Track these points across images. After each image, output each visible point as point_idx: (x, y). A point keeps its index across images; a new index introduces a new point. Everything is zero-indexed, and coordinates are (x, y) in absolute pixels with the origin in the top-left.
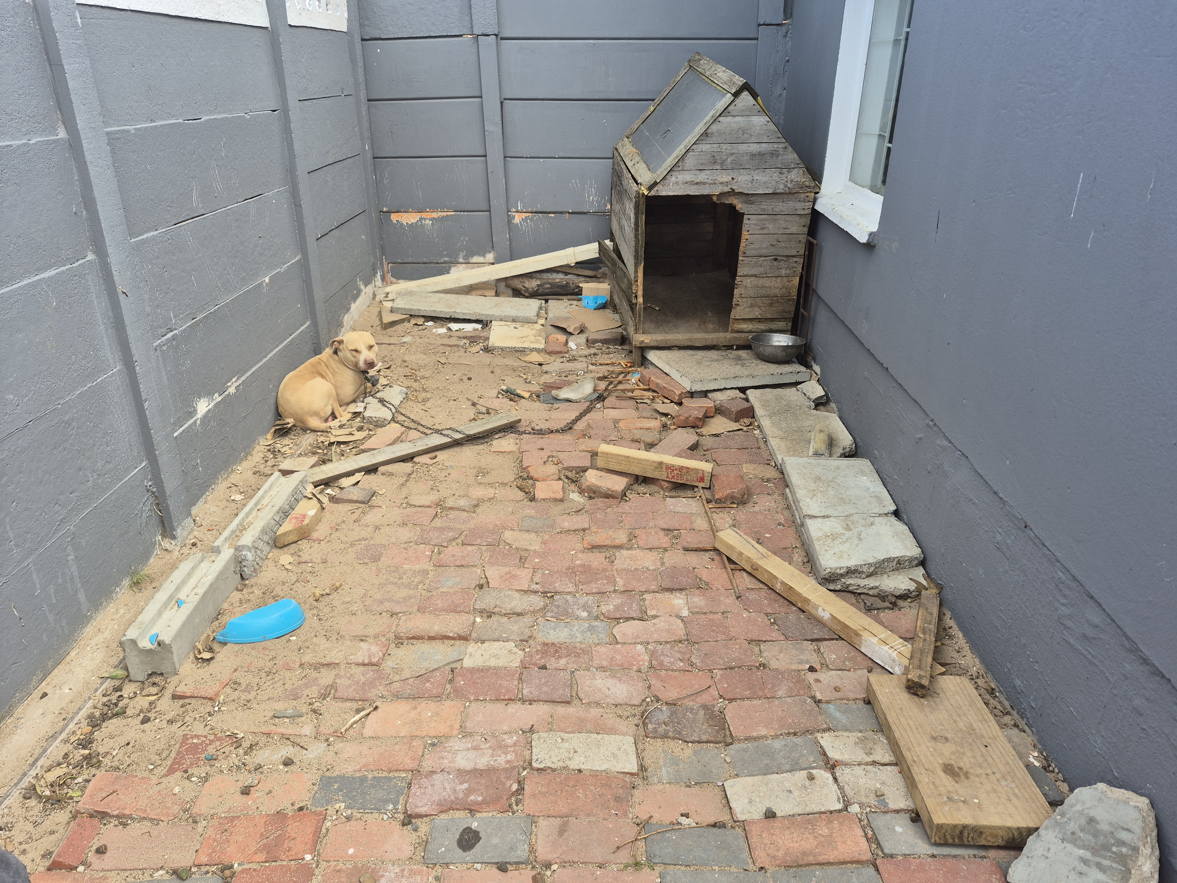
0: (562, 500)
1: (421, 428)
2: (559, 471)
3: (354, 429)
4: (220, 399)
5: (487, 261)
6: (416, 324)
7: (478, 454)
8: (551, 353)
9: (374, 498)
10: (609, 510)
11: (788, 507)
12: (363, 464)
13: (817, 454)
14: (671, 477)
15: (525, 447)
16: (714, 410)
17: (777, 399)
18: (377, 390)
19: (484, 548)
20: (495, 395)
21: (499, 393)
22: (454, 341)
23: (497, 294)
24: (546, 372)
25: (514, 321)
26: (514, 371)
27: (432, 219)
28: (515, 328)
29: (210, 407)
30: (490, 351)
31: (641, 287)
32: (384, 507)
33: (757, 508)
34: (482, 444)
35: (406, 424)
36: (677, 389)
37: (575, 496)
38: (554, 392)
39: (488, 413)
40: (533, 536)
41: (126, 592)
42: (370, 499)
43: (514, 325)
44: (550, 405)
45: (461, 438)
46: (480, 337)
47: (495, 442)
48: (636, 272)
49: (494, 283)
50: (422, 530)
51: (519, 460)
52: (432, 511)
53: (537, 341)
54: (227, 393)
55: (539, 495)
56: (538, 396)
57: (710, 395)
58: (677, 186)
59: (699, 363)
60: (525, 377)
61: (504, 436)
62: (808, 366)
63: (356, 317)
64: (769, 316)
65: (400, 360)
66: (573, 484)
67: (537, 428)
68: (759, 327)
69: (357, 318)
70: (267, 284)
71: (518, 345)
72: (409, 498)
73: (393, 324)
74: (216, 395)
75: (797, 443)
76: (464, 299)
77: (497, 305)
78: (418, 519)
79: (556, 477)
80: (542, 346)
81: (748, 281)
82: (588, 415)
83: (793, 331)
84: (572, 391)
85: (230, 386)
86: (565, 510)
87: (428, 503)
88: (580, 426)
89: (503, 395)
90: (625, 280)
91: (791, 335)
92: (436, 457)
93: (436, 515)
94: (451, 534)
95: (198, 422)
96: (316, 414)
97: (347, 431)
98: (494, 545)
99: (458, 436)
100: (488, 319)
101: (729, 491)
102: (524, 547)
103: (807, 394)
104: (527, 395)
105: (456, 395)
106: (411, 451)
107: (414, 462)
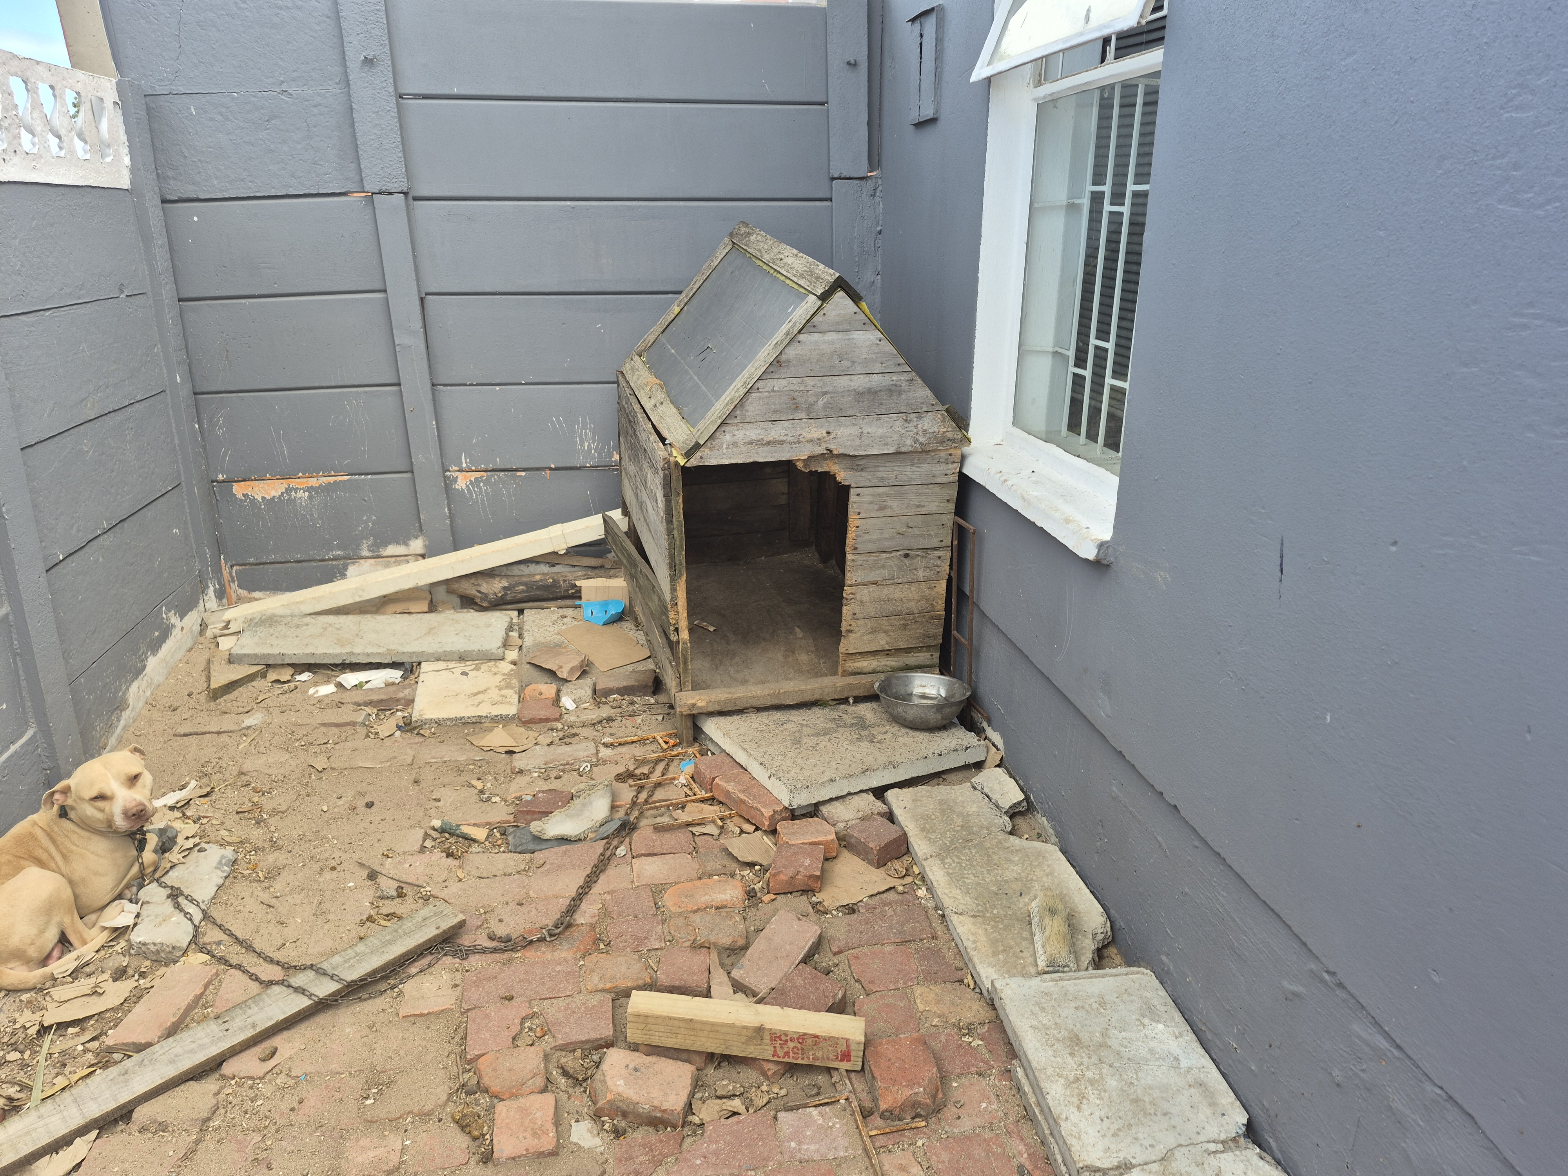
0: (554, 1153)
2: (546, 1056)
5: (411, 551)
6: (278, 681)
7: (370, 1028)
8: (528, 723)
11: (1028, 1117)
13: (1054, 968)
14: (780, 1054)
15: (474, 996)
16: (837, 844)
17: (943, 812)
20: (418, 845)
21: (427, 835)
22: (346, 714)
23: (432, 609)
24: (521, 772)
25: (461, 659)
26: (460, 772)
27: (309, 489)
28: (464, 674)
30: (415, 728)
31: (683, 616)
33: (966, 1125)
34: (379, 996)
35: (221, 951)
36: (765, 805)
37: (583, 1133)
38: (535, 826)
39: (401, 896)
43: (460, 667)
44: (528, 856)
45: (333, 994)
46: (398, 700)
47: (409, 986)
48: (674, 588)
49: (426, 591)
51: (461, 1032)
55: (504, 1145)
56: (504, 835)
57: (825, 810)
58: (735, 449)
59: (797, 742)
60: (479, 785)
61: (430, 965)
62: (979, 732)
64: (902, 645)
66: (579, 1090)
67: (501, 931)
68: (888, 663)
75: (1006, 928)
76: (370, 623)
77: (430, 631)
79: (540, 1082)
80: (511, 710)
81: (864, 593)
82: (602, 877)
83: (945, 667)
84: (570, 817)
88: (587, 911)
89: (434, 840)
91: (942, 674)
92: (274, 1052)
100: (414, 659)
101: (907, 1092)
103: (994, 797)
104: (480, 834)
105: (337, 855)
106: (214, 1051)
107: (224, 1077)
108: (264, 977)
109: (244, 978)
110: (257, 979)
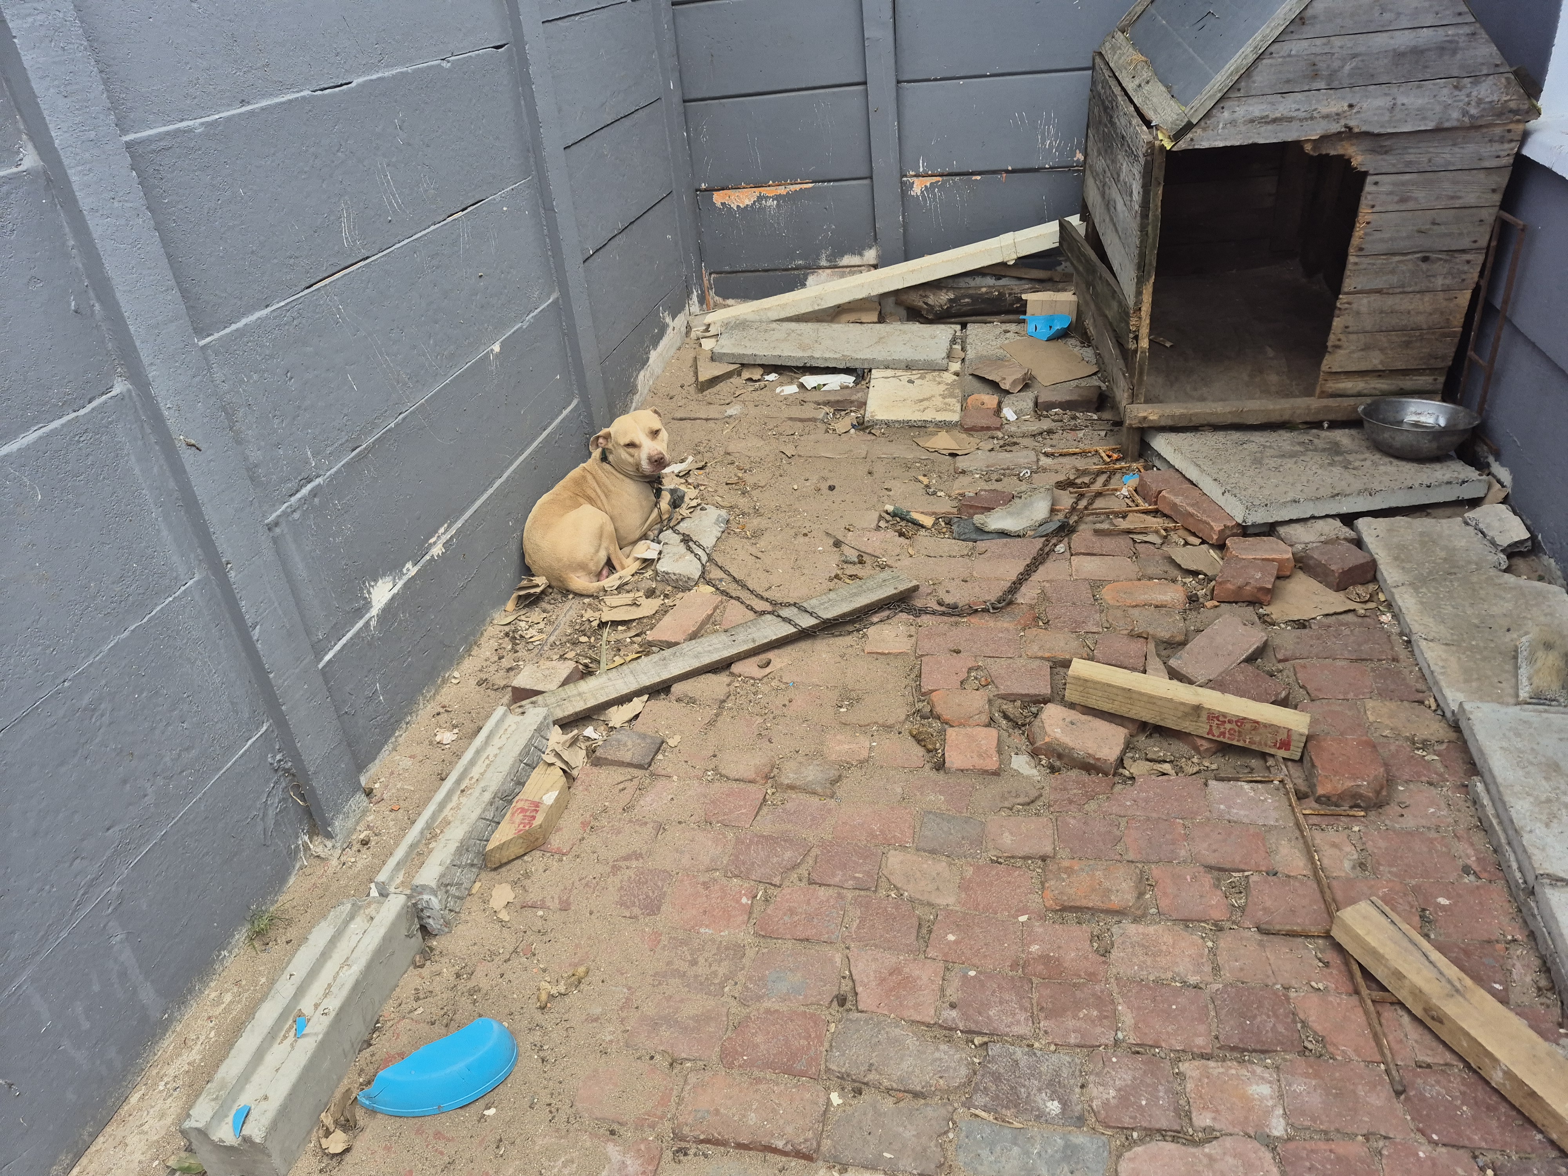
0: (996, 774)
1: (745, 595)
2: (990, 701)
3: (641, 594)
4: (414, 571)
5: (865, 262)
6: (750, 380)
7: (841, 657)
8: (970, 430)
9: (660, 756)
12: (647, 680)
13: (1540, 698)
14: (1217, 733)
15: (925, 645)
16: (1292, 563)
17: (1421, 541)
18: (680, 517)
19: (849, 896)
20: (874, 524)
21: (881, 517)
23: (881, 320)
24: (963, 472)
25: (908, 367)
26: (908, 467)
27: (777, 197)
28: (911, 381)
29: (395, 590)
30: (867, 428)
31: (1146, 322)
32: (675, 778)
33: (1409, 821)
34: (850, 634)
35: (723, 586)
36: (1215, 520)
37: (1021, 763)
38: (978, 519)
39: (861, 562)
40: (942, 865)
41: (242, 953)
42: (652, 759)
44: (970, 544)
45: (812, 627)
46: (852, 402)
47: (872, 632)
48: (1139, 293)
49: (877, 299)
50: (739, 841)
51: (916, 672)
52: (756, 793)
53: (947, 408)
54: (427, 557)
55: (954, 759)
56: (949, 523)
57: (1282, 530)
59: (1257, 461)
60: (926, 481)
61: (889, 618)
62: (1483, 468)
63: (658, 371)
64: (1399, 365)
65: (721, 451)
66: (1018, 731)
68: (1381, 386)
69: (660, 371)
70: (498, 354)
71: (915, 416)
72: (720, 755)
73: (714, 381)
74: (409, 565)
75: (1487, 660)
76: (827, 330)
77: (882, 340)
78: (731, 812)
79: (984, 718)
80: (954, 417)
81: (1362, 303)
84: (1011, 514)
85: (435, 543)
86: (1003, 798)
87: (750, 775)
88: (1027, 595)
90: (1115, 305)
92: (768, 663)
93: (764, 800)
94: (788, 854)
95: (373, 623)
97: (626, 598)
98: (868, 889)
99: (807, 622)
100: (866, 365)
101: (1349, 784)
102: (926, 897)
103: (1489, 533)
104: (928, 521)
105: (807, 524)
106: (726, 654)
107: (732, 674)
108: (758, 609)
109: (742, 607)
110: (752, 609)
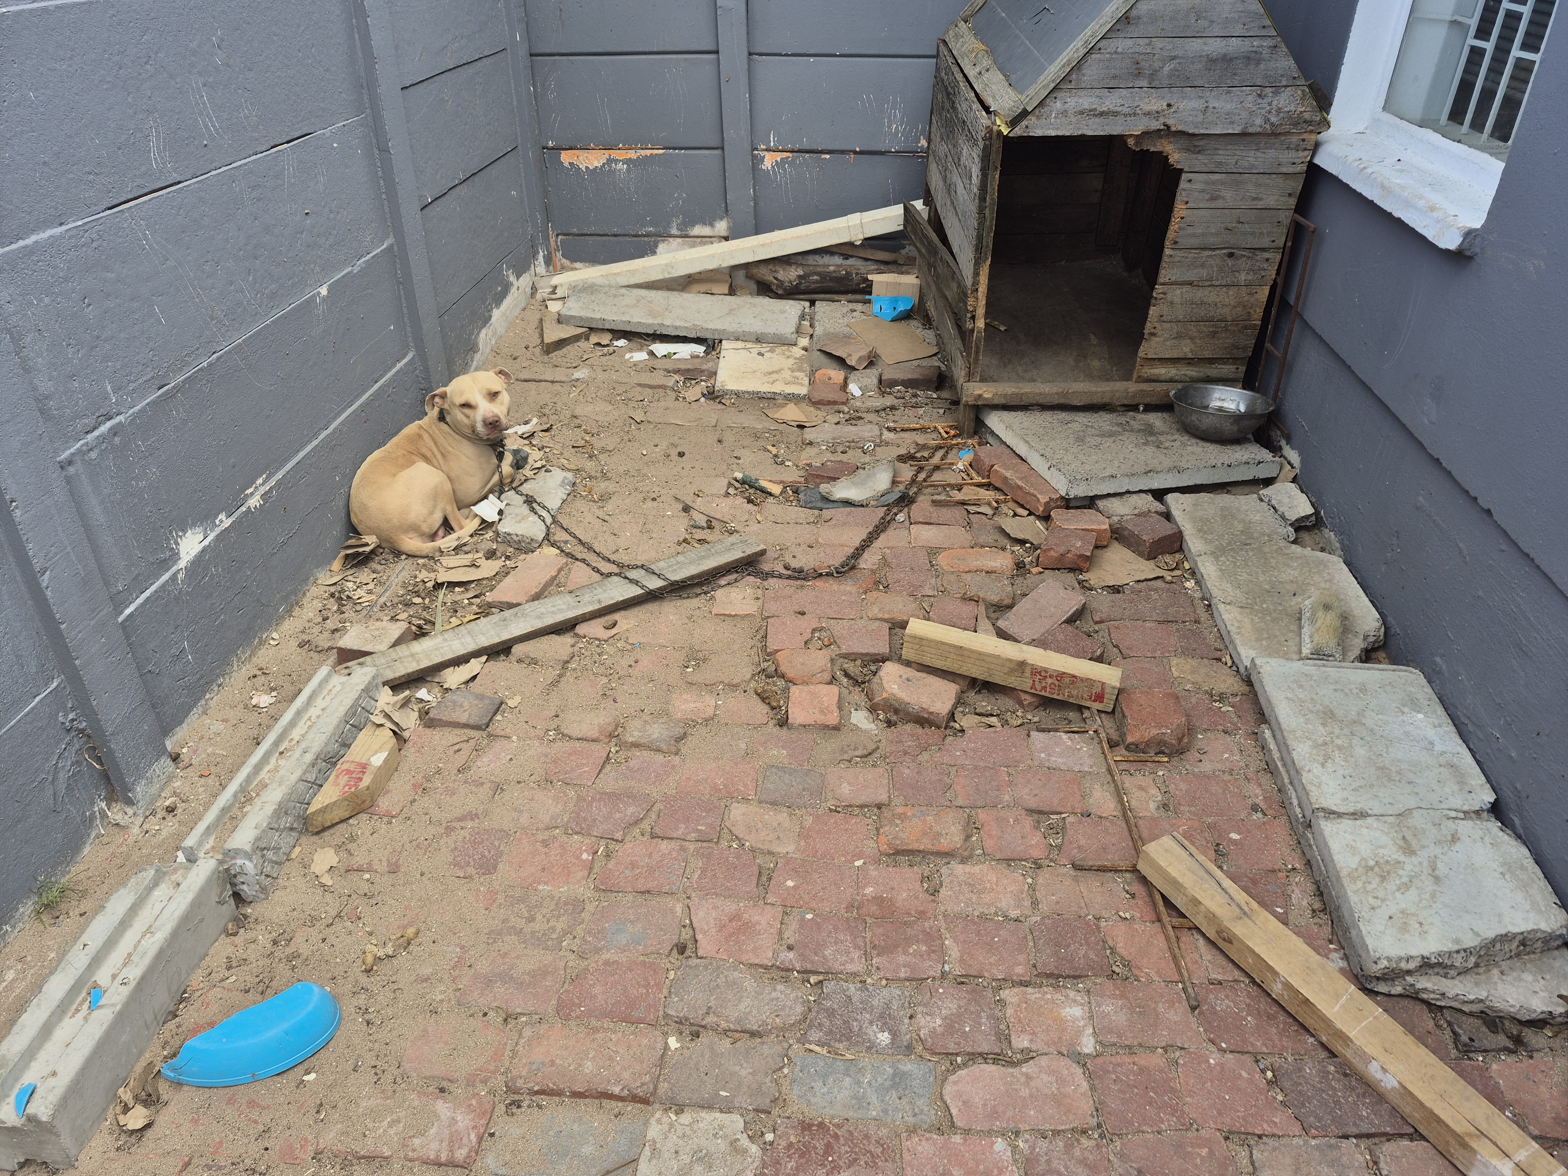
0: (837, 729)
1: (591, 557)
2: (832, 660)
3: (480, 555)
4: (227, 523)
5: (716, 233)
6: (599, 344)
7: (689, 618)
8: (817, 404)
9: (499, 717)
10: (925, 756)
11: (1269, 769)
12: (485, 641)
13: (1318, 653)
14: (1039, 688)
15: (772, 608)
16: (1109, 534)
17: (1222, 516)
18: (523, 478)
19: (692, 847)
20: (723, 492)
21: (730, 485)
22: (658, 378)
23: (732, 292)
25: (758, 340)
26: (757, 437)
27: (627, 161)
28: (761, 354)
29: (206, 542)
30: (717, 397)
31: (982, 302)
32: (515, 738)
33: (1207, 766)
34: (697, 595)
35: (568, 548)
36: (1041, 493)
37: (860, 719)
38: (824, 489)
39: (710, 527)
40: (783, 816)
41: (28, 926)
42: (490, 720)
43: (757, 348)
44: (816, 513)
45: (660, 588)
46: (702, 371)
47: (719, 594)
48: (976, 274)
49: (727, 271)
50: (580, 799)
51: (762, 633)
52: (599, 751)
53: (795, 381)
54: (243, 509)
55: (797, 715)
56: (796, 492)
57: (1101, 504)
59: (1080, 440)
60: (774, 450)
61: (736, 581)
63: (500, 332)
64: (1208, 354)
65: (568, 414)
66: (858, 689)
68: (1188, 372)
69: (502, 333)
70: (324, 299)
71: (765, 388)
72: (562, 715)
73: (561, 344)
74: (222, 516)
75: (1274, 621)
76: (677, 299)
77: (730, 312)
78: (573, 770)
79: (827, 677)
80: (802, 390)
81: (1176, 294)
82: (882, 536)
84: (855, 484)
85: (252, 494)
86: (843, 751)
87: (594, 734)
88: (869, 560)
89: (736, 489)
90: (954, 285)
92: (614, 624)
93: (608, 758)
94: (631, 810)
95: (181, 576)
96: (415, 529)
97: (465, 559)
98: (710, 841)
99: (655, 584)
101: (1155, 732)
102: (766, 847)
103: (1281, 509)
104: (776, 489)
105: (656, 489)
106: (570, 614)
107: (577, 635)
108: (605, 571)
109: (588, 569)
110: (598, 571)
